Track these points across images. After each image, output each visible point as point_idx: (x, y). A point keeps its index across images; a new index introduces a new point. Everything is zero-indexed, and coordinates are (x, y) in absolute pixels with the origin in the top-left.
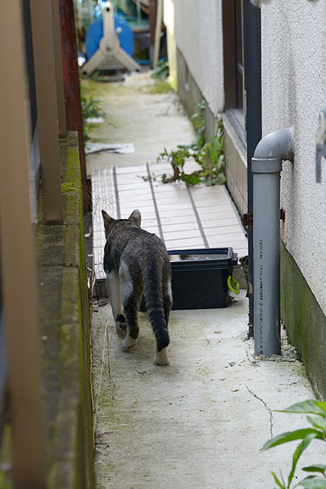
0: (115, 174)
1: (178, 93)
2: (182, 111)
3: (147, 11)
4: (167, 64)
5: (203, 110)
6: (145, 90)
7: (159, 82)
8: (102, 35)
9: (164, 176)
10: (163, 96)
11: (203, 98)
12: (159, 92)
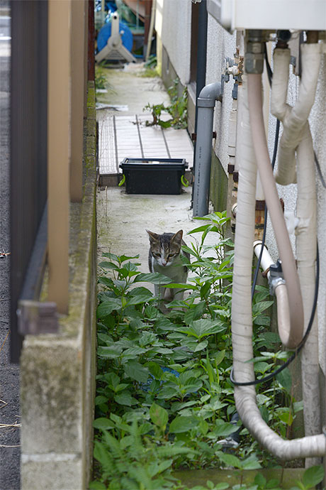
0: (114, 120)
1: (162, 78)
2: (163, 88)
3: (143, 20)
4: (155, 58)
5: (176, 84)
6: (138, 75)
7: (149, 70)
8: (110, 36)
9: (147, 122)
10: (151, 79)
11: (178, 76)
12: (149, 76)
